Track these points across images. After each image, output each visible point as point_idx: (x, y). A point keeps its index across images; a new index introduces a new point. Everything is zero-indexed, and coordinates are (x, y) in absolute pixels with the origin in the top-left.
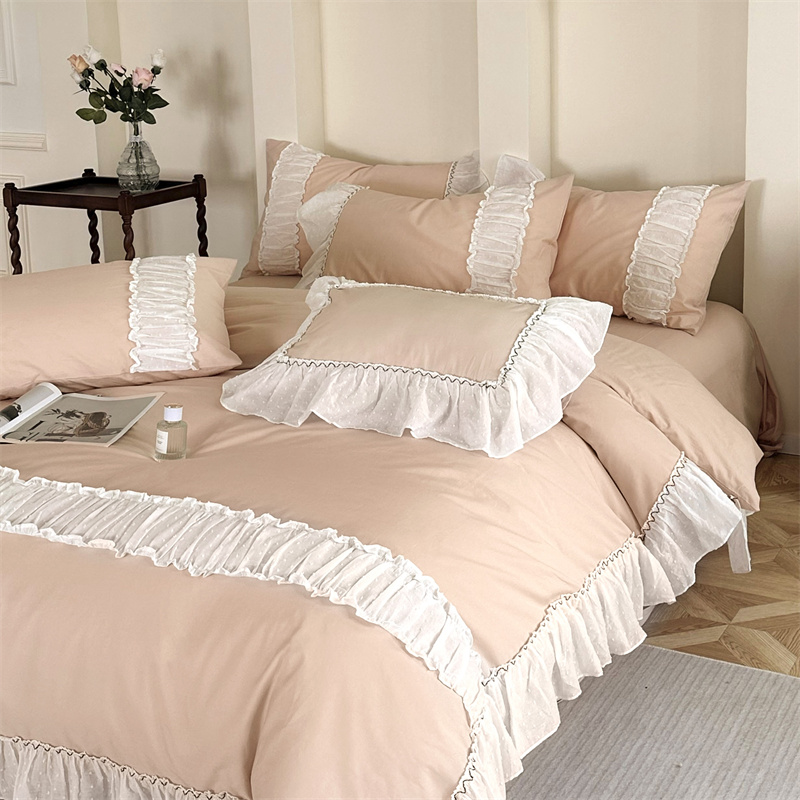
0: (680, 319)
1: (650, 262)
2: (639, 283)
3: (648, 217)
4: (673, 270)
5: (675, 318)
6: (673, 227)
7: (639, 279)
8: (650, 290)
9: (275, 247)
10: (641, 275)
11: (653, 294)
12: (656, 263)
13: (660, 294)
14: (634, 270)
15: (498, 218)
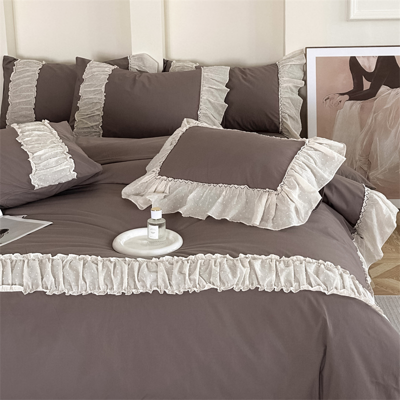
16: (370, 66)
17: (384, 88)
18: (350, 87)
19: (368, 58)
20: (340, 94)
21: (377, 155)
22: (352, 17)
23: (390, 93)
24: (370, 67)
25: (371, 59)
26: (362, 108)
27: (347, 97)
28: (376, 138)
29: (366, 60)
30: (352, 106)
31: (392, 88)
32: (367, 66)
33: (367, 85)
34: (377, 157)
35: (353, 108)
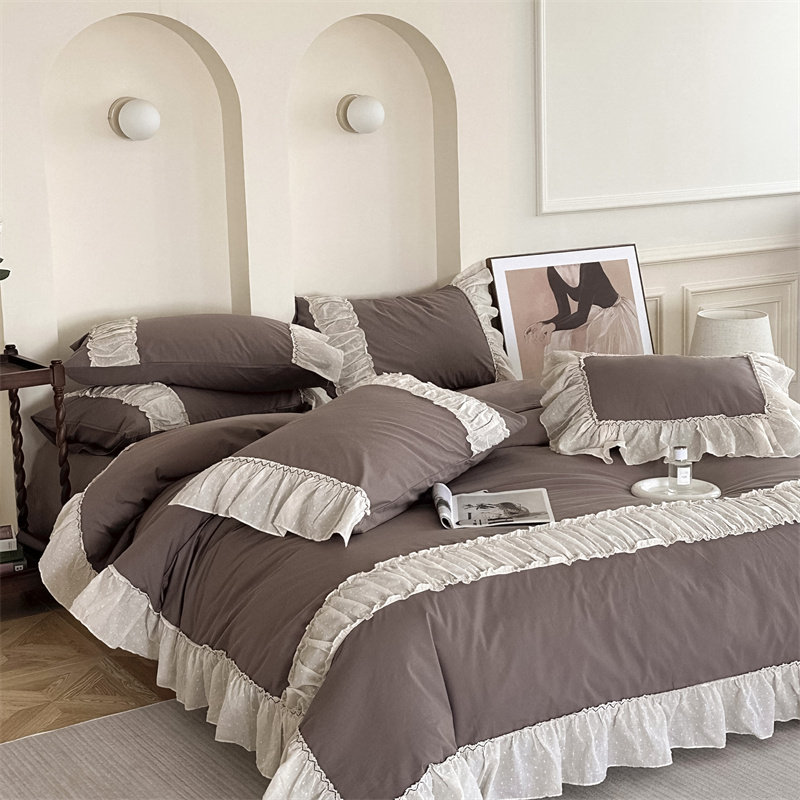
16: (573, 279)
17: (594, 309)
18: (554, 312)
19: (569, 266)
20: (544, 322)
22: (545, 209)
23: (602, 316)
24: (573, 280)
25: (573, 268)
26: (573, 340)
27: (552, 326)
29: (566, 270)
30: (561, 338)
31: (604, 307)
32: (570, 280)
33: (574, 306)
35: (563, 340)
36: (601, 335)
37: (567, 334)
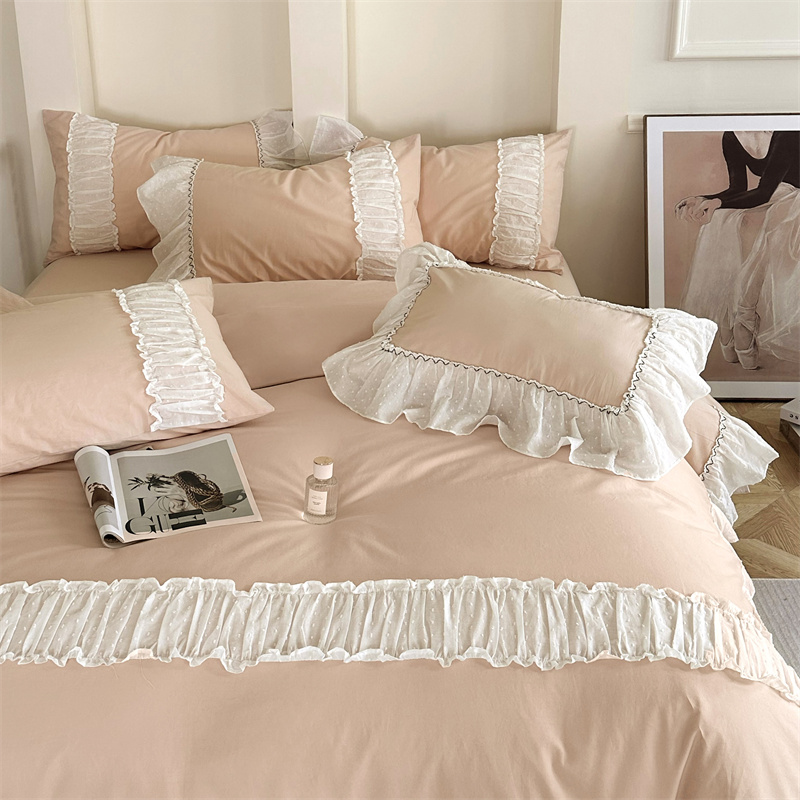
0: (546, 262)
1: (514, 212)
2: (506, 233)
3: (500, 170)
4: (535, 218)
5: (542, 261)
6: (525, 178)
7: (507, 229)
8: (519, 238)
9: (89, 226)
10: (508, 225)
11: (522, 242)
12: (520, 213)
13: (528, 241)
14: (499, 221)
15: (372, 184)
16: (760, 149)
17: (783, 187)
18: (722, 183)
19: (756, 132)
20: (705, 197)
21: (771, 304)
23: (794, 197)
24: (758, 151)
25: (762, 136)
26: (744, 222)
27: (718, 202)
28: (770, 276)
29: (751, 138)
30: (726, 218)
32: (755, 149)
33: (753, 181)
34: (771, 309)
35: (730, 221)
36: (786, 221)
37: (737, 215)
